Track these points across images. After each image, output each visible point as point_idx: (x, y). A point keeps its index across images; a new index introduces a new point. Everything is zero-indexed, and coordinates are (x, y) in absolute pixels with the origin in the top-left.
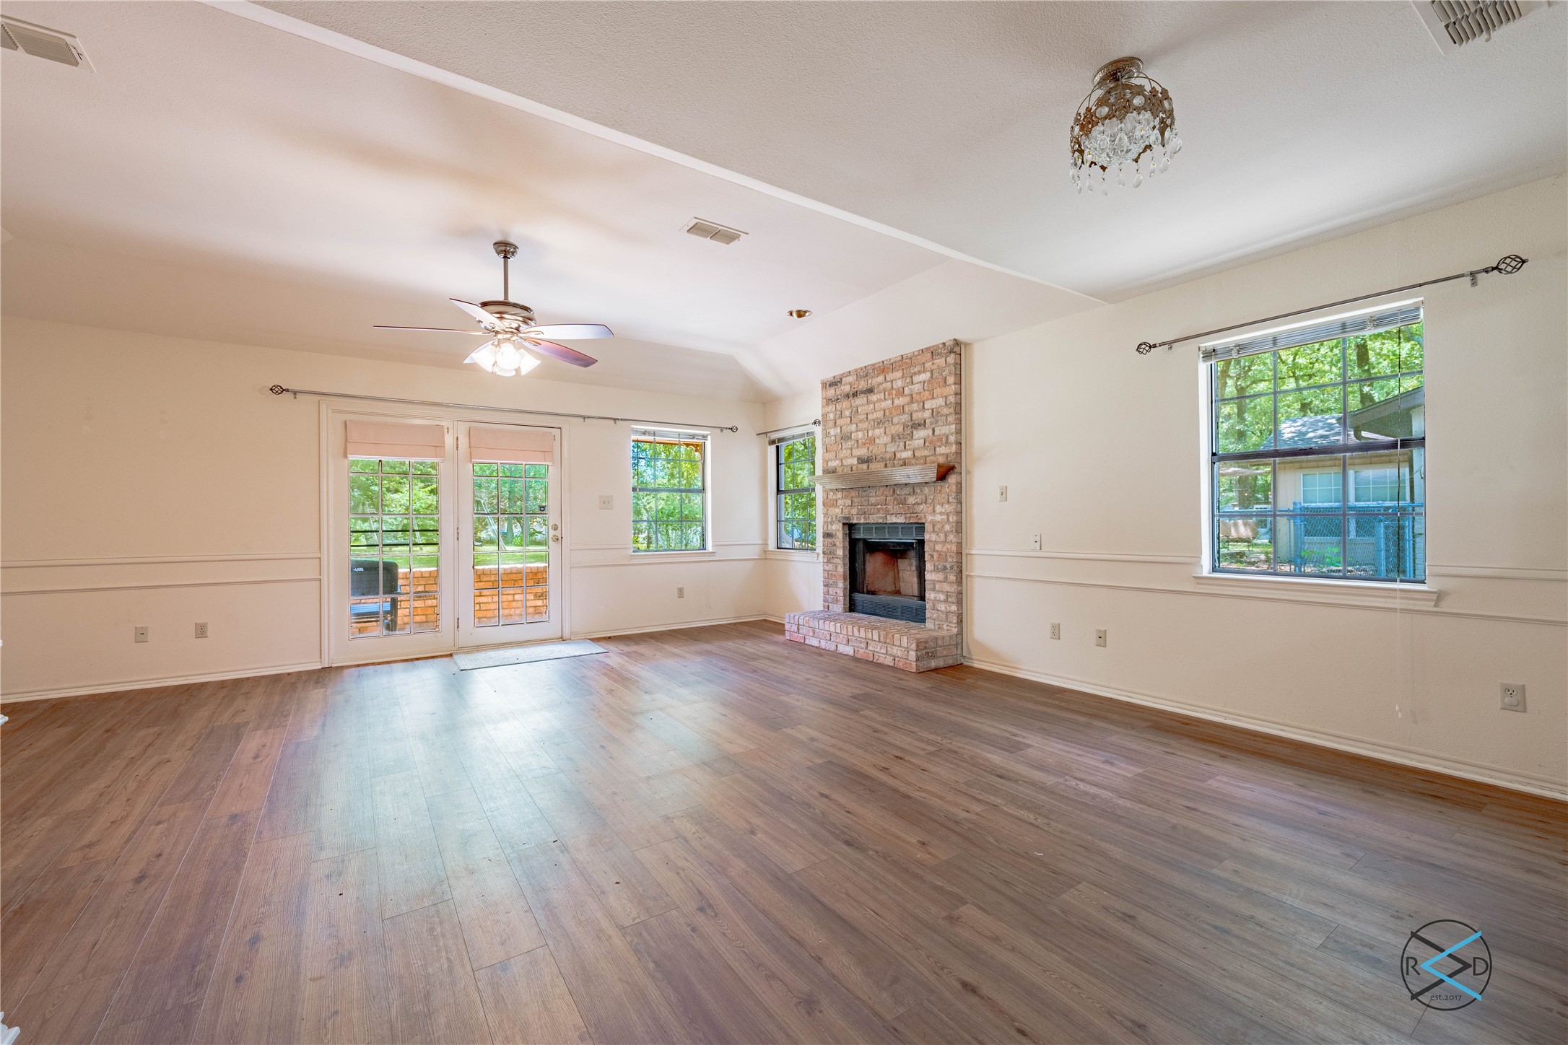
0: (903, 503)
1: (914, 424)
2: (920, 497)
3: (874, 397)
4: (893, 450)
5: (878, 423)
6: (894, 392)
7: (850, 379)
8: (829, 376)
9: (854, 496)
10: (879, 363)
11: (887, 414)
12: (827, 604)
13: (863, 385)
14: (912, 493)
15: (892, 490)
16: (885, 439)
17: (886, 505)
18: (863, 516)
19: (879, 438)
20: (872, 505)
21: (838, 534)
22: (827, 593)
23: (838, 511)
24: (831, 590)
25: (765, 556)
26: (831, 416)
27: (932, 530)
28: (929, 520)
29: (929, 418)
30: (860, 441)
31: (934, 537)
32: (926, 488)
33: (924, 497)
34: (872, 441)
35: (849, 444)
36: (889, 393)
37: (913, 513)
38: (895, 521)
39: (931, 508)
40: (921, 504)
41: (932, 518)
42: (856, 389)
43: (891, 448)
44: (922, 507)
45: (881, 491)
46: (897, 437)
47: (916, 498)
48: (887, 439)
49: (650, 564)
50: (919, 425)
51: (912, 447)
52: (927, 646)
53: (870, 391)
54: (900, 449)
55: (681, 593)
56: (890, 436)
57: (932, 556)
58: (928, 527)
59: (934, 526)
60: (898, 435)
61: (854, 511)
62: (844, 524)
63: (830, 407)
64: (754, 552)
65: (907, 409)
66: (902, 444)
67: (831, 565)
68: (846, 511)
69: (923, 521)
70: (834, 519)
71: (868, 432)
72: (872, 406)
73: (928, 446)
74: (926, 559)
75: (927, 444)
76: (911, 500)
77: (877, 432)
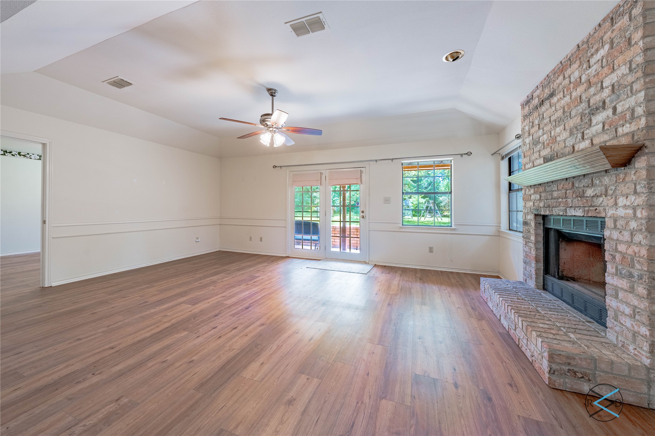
0: (582, 196)
1: (591, 110)
2: (599, 189)
3: (555, 99)
4: (572, 143)
5: (559, 122)
6: (572, 85)
7: (538, 92)
8: (524, 98)
9: (542, 191)
10: (558, 65)
11: (566, 109)
12: (525, 278)
13: (547, 91)
14: (590, 185)
15: (571, 184)
16: (564, 135)
17: (566, 198)
18: (548, 209)
19: (559, 136)
20: (554, 199)
21: (531, 223)
22: (525, 269)
23: (531, 204)
24: (527, 267)
25: (499, 234)
26: (527, 128)
27: (613, 226)
28: (609, 214)
29: (609, 96)
30: (545, 143)
31: (615, 235)
32: (606, 178)
33: (603, 188)
34: (554, 140)
35: (539, 146)
36: (567, 91)
37: (591, 206)
38: (574, 214)
39: (612, 200)
40: (601, 195)
41: (614, 212)
42: (542, 99)
43: (570, 142)
44: (601, 199)
45: (562, 186)
46: (575, 130)
47: (595, 190)
48: (565, 134)
49: (411, 232)
50: (597, 109)
51: (589, 136)
52: (572, 362)
53: (552, 95)
54: (578, 140)
55: (431, 250)
56: (568, 131)
57: (614, 257)
58: (609, 223)
59: (615, 221)
60: (576, 128)
61: (541, 205)
62: (536, 215)
63: (526, 121)
64: (491, 230)
65: (584, 97)
66: (580, 136)
67: (527, 247)
68: (536, 204)
69: (603, 215)
70: (529, 211)
71: (551, 133)
72: (553, 108)
73: (608, 129)
74: (606, 259)
75: (606, 128)
76: (590, 192)
77: (558, 130)
